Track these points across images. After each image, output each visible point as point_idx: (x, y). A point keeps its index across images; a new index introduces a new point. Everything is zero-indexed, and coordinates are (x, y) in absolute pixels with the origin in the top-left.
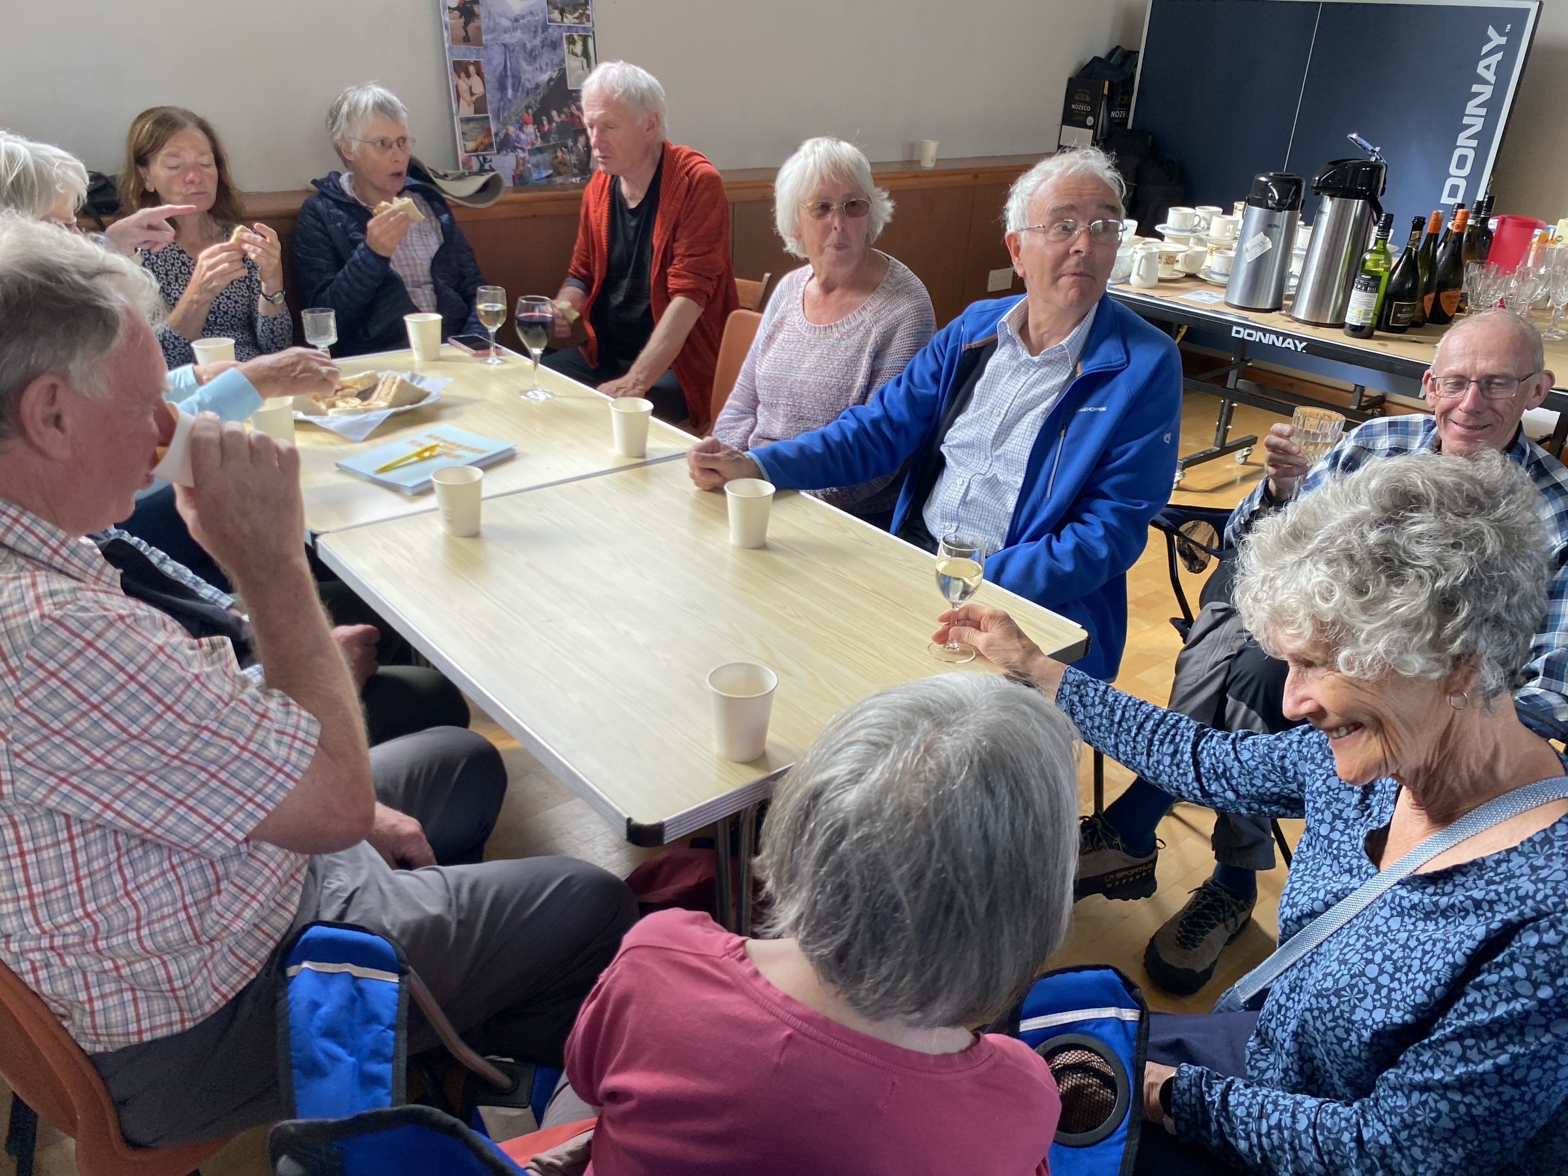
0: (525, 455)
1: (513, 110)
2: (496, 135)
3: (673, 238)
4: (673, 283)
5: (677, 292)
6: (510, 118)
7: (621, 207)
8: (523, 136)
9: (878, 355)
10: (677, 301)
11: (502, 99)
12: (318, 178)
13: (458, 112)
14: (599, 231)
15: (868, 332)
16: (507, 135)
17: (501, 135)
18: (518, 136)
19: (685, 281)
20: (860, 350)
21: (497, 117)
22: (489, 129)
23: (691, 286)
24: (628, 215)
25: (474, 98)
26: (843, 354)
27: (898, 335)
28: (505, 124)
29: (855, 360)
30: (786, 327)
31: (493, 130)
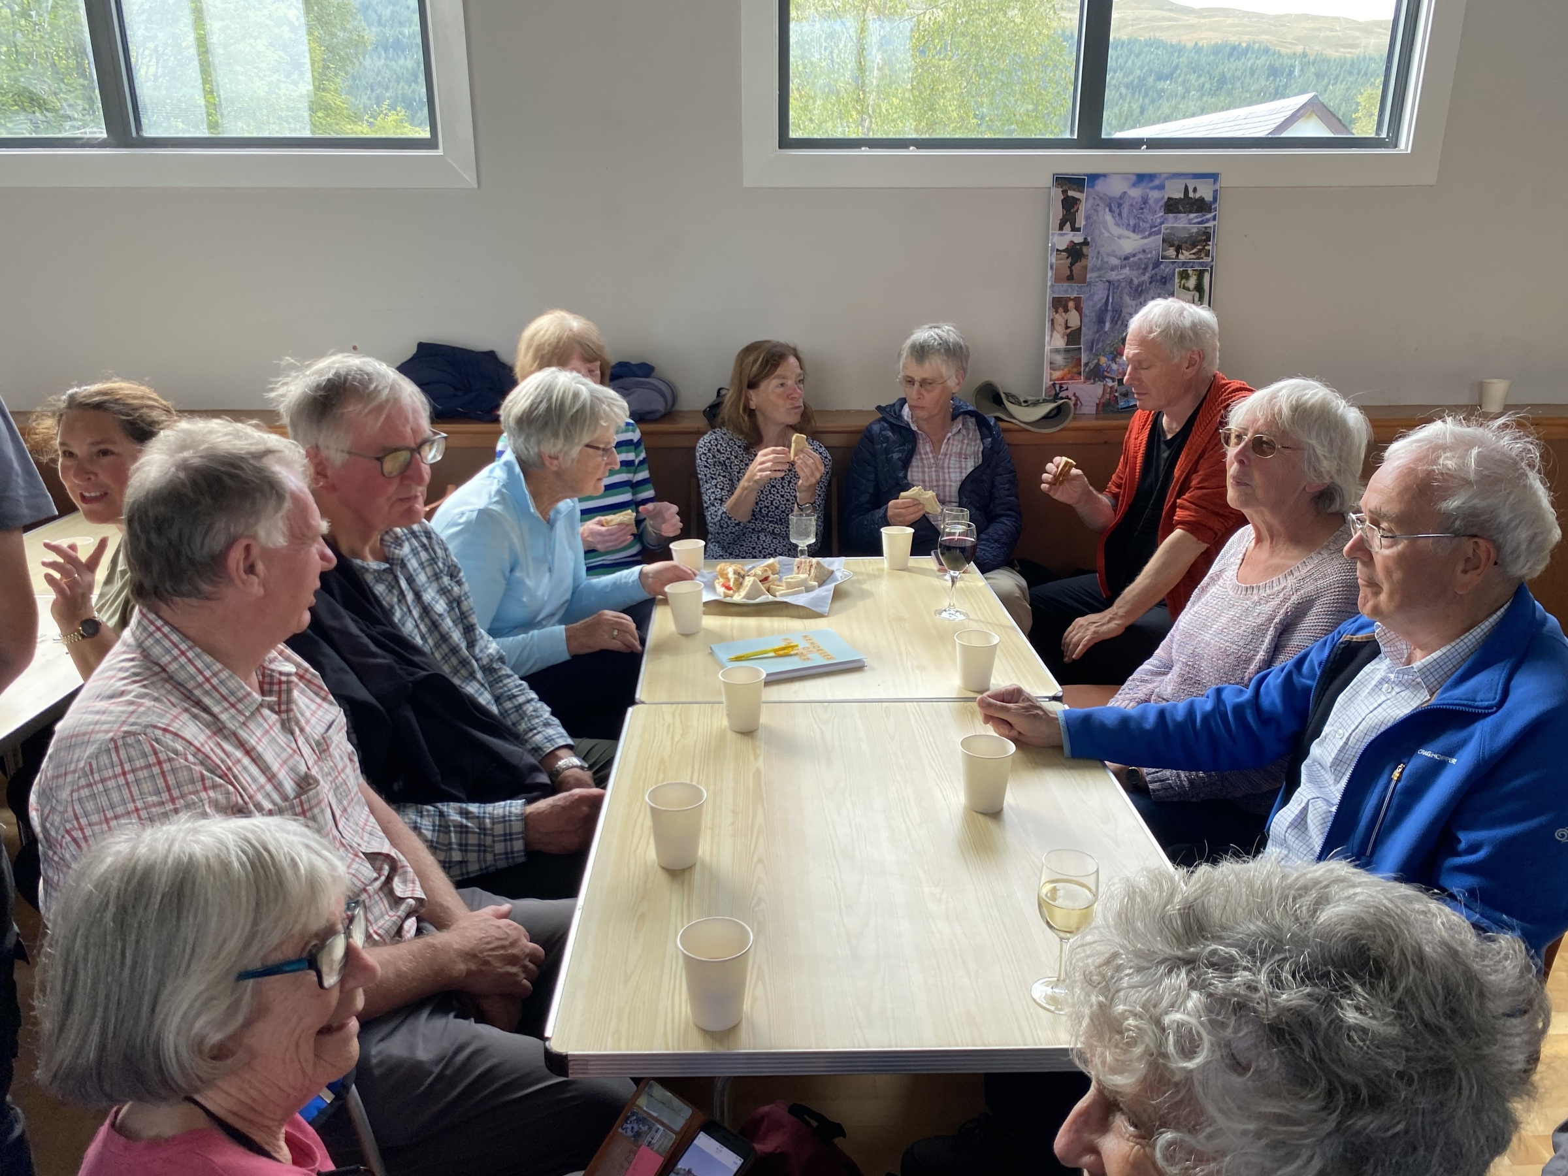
0: (872, 669)
1: (1108, 342)
2: (1086, 364)
3: (1194, 470)
4: (1179, 514)
5: (1179, 523)
6: (1104, 350)
7: (1159, 436)
8: (1114, 367)
9: (1286, 629)
10: (1178, 532)
11: (1097, 332)
12: (883, 405)
13: (1050, 343)
14: (1136, 458)
15: (1285, 600)
16: (1098, 365)
17: (1091, 365)
18: (1109, 366)
19: (1188, 513)
20: (1270, 620)
21: (1090, 349)
22: (1080, 360)
23: (1191, 519)
24: (1163, 446)
25: (1069, 331)
26: (1253, 621)
27: (1314, 610)
28: (1097, 355)
29: (1261, 630)
30: (1221, 582)
31: (1084, 360)
